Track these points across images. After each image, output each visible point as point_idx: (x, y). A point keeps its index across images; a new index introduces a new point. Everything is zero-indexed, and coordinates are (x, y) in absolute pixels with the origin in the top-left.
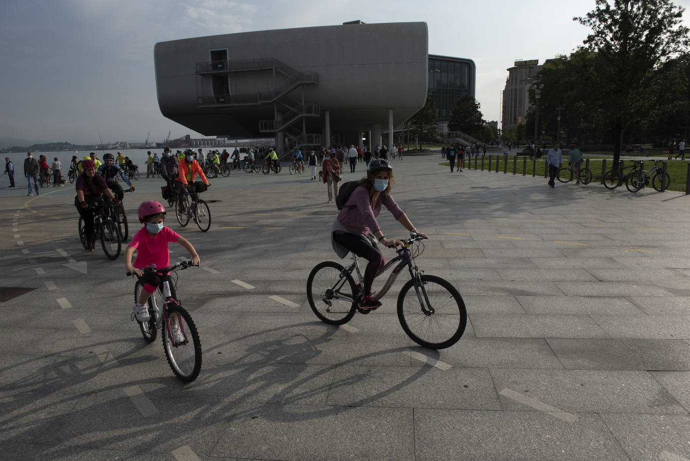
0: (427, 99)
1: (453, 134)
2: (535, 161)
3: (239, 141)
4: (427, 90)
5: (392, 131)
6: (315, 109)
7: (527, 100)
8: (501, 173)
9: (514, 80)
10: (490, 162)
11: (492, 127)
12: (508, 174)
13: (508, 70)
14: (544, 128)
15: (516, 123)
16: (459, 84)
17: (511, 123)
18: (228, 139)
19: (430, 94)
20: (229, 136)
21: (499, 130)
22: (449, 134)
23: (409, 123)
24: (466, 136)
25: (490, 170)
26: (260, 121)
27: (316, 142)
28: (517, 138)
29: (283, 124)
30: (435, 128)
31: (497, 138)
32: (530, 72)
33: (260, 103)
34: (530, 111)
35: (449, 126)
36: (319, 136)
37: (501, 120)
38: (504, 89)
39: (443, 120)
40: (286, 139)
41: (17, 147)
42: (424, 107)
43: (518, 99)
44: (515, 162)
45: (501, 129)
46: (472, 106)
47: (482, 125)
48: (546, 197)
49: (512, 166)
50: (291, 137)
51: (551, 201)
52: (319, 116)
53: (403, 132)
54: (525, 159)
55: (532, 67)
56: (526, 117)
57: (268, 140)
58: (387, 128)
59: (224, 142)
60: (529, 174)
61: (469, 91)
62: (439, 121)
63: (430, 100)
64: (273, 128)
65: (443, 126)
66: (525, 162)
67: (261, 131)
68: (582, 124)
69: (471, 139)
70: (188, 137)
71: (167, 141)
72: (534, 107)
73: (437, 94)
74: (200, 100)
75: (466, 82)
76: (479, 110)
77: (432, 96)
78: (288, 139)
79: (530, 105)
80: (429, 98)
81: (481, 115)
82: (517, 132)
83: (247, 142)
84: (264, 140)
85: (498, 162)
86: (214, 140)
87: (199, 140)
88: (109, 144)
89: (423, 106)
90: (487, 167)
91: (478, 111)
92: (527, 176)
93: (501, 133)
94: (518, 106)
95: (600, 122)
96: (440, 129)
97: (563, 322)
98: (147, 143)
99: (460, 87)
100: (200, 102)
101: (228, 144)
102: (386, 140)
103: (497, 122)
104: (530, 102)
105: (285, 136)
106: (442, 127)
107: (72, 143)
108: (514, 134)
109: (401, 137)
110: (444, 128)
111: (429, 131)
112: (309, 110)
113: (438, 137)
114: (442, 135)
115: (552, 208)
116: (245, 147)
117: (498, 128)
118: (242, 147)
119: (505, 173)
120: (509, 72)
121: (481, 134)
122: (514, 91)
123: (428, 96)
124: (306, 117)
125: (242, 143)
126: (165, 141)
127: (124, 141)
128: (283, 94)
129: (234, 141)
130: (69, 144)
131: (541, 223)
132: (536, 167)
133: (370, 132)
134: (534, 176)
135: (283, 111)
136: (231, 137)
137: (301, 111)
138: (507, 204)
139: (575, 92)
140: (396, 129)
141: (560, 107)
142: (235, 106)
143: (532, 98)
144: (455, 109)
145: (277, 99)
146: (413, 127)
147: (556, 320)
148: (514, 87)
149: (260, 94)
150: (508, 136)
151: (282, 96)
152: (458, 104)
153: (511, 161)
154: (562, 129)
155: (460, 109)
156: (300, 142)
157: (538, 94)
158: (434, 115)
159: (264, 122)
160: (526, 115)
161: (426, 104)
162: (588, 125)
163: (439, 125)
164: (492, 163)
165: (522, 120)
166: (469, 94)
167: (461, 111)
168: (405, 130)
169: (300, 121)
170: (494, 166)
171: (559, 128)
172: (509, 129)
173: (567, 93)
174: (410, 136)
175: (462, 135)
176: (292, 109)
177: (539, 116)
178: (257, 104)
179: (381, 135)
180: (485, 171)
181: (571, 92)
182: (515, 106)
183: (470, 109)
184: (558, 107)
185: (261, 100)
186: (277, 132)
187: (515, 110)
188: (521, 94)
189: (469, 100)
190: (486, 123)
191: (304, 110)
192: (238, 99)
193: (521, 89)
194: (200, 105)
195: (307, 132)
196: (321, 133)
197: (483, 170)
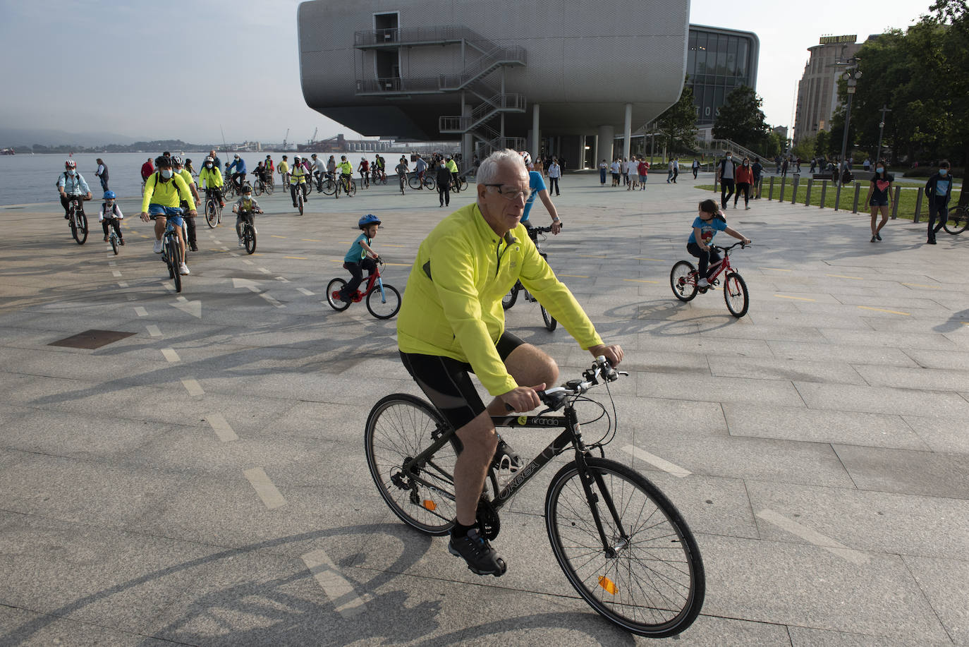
0: (684, 91)
1: (719, 143)
2: (839, 189)
3: (411, 145)
4: (684, 77)
5: (628, 136)
6: (519, 103)
7: (835, 96)
8: (787, 204)
9: (817, 66)
10: (771, 186)
11: (778, 134)
12: (797, 204)
13: (809, 49)
14: (859, 139)
15: (815, 130)
16: (732, 69)
17: (808, 129)
18: (396, 141)
19: (689, 83)
20: (396, 137)
21: (790, 140)
22: (713, 144)
23: (655, 126)
24: (739, 147)
25: (770, 199)
26: (441, 117)
29: (473, 122)
30: (692, 134)
31: (785, 152)
32: (842, 53)
33: (441, 90)
34: (837, 113)
35: (714, 131)
36: (522, 141)
37: (794, 126)
38: (801, 79)
39: (705, 123)
40: (477, 143)
41: (114, 146)
42: (679, 102)
43: (821, 95)
44: (809, 188)
45: (792, 138)
46: (750, 102)
47: (764, 132)
48: (850, 242)
49: (804, 193)
50: (483, 141)
52: (524, 111)
53: (645, 138)
54: (825, 184)
55: (845, 47)
56: (831, 122)
57: (451, 144)
58: (622, 132)
59: (390, 146)
60: (830, 206)
61: (748, 79)
62: (699, 123)
63: (688, 92)
64: (458, 128)
65: (705, 131)
66: (824, 189)
67: (441, 132)
68: (917, 135)
69: (746, 151)
70: (341, 137)
71: (312, 143)
72: (845, 106)
73: (699, 84)
74: (358, 85)
75: (744, 67)
76: (760, 108)
77: (691, 87)
78: (480, 144)
79: (839, 104)
80: (687, 89)
81: (763, 116)
82: (817, 144)
83: (421, 147)
84: (445, 144)
85: (783, 186)
86: (376, 142)
87: (356, 142)
88: (235, 145)
89: (677, 101)
90: (767, 193)
91: (758, 111)
92: (826, 209)
93: (792, 144)
94: (820, 104)
95: (945, 133)
96: (701, 136)
97: (860, 423)
98: (285, 144)
99: (734, 74)
100: (359, 88)
101: (395, 149)
102: (619, 150)
103: (786, 129)
104: (839, 99)
105: (475, 139)
106: (703, 133)
107: (186, 143)
108: (811, 147)
109: (642, 147)
110: (706, 133)
111: (683, 138)
112: (511, 103)
113: (697, 148)
114: (702, 144)
115: (862, 258)
117: (788, 137)
118: (415, 154)
119: (793, 203)
120: (810, 52)
121: (760, 145)
122: (815, 82)
123: (685, 85)
124: (505, 112)
125: (415, 148)
126: (310, 142)
127: (254, 141)
128: (474, 78)
129: (403, 145)
130: (183, 143)
131: (840, 278)
132: (840, 196)
133: (597, 136)
134: (836, 210)
135: (474, 103)
136: (400, 138)
137: (499, 103)
138: (792, 248)
139: (910, 85)
140: (636, 133)
141: (885, 108)
142: (407, 95)
143: (843, 93)
144: (725, 107)
145: (466, 86)
146: (660, 132)
147: (850, 419)
148: (816, 76)
149: (442, 79)
150: (801, 149)
151: (473, 81)
152: (729, 99)
153: (803, 187)
154: (885, 142)
155: (732, 106)
156: (494, 148)
157: (851, 86)
158: (693, 114)
159: (446, 118)
160: (831, 119)
161: (681, 98)
162: (927, 137)
163: (700, 130)
164: (774, 188)
165: (824, 126)
166: (747, 85)
167: (733, 109)
168: (648, 135)
169: (497, 118)
170: (777, 193)
171: (881, 140)
172: (805, 139)
173: (898, 87)
174: (656, 145)
175: (732, 146)
176: (486, 101)
177: (851, 121)
178: (438, 92)
179: (613, 141)
180: (764, 200)
181: (904, 85)
182: (816, 105)
183: (747, 108)
184: (883, 108)
185: (442, 86)
186: (464, 133)
187: (816, 111)
188: (826, 86)
189: (746, 93)
190: (770, 129)
191: (504, 102)
192: (411, 85)
193: (827, 79)
194: (358, 91)
195: (505, 135)
196: (526, 136)
197: (760, 198)
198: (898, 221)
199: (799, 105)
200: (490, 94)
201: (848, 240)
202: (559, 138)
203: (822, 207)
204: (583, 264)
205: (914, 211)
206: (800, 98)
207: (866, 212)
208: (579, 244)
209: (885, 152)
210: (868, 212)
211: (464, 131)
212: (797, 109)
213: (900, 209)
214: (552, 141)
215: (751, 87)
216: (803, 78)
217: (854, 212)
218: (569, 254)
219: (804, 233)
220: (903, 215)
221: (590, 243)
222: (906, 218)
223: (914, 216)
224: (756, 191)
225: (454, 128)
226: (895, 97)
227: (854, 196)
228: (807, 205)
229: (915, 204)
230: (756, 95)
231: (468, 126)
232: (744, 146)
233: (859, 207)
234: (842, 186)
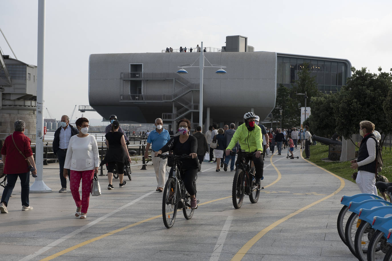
26: (163, 114)
29: (178, 116)
33: (163, 101)
64: (171, 118)
74: (121, 97)
112: (196, 108)
124: (193, 112)
142: (146, 102)
145: (175, 100)
149: (164, 96)
151: (179, 98)
176: (185, 106)
178: (161, 102)
185: (164, 99)
191: (193, 107)
192: (148, 98)
194: (121, 100)
195: (193, 122)
200: (186, 103)
211: (173, 120)
225: (169, 118)
231: (176, 118)
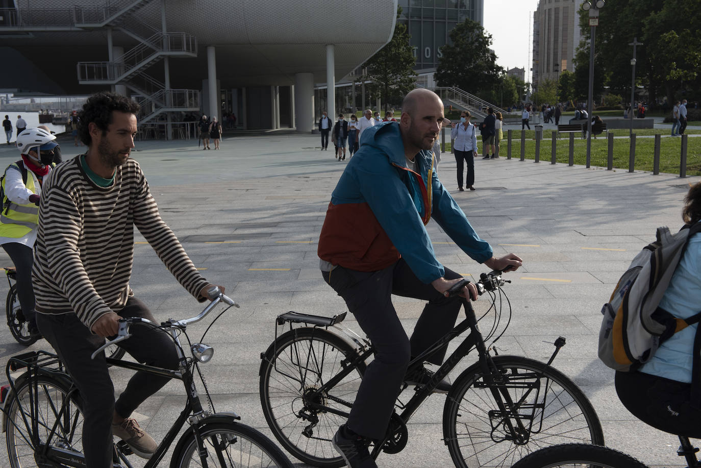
0: (397, 27)
2: (589, 141)
3: (38, 100)
4: (396, 11)
5: (332, 86)
6: (188, 44)
7: (577, 29)
8: (529, 162)
10: (510, 142)
11: (514, 78)
12: (542, 163)
14: (608, 79)
15: (557, 71)
17: (548, 71)
18: (15, 96)
19: (403, 18)
20: (16, 90)
21: (528, 84)
24: (468, 96)
25: (509, 158)
26: (79, 64)
27: (191, 105)
28: (559, 98)
29: (126, 70)
30: (411, 81)
33: (77, 27)
34: (581, 49)
35: (436, 77)
36: (195, 94)
37: (531, 67)
38: (536, 10)
39: (426, 67)
42: (391, 43)
43: (561, 28)
44: (554, 143)
45: (531, 81)
46: (476, 40)
48: (607, 205)
49: (549, 148)
50: (142, 94)
51: (615, 212)
52: (195, 55)
53: (353, 88)
54: (572, 136)
56: (574, 61)
58: (325, 80)
59: (7, 102)
60: (580, 163)
61: (473, 12)
62: (419, 67)
63: (402, 29)
64: (105, 78)
65: (426, 77)
66: (572, 142)
67: (81, 83)
68: (674, 72)
69: (476, 100)
72: (589, 41)
73: (415, 19)
76: (490, 47)
77: (406, 22)
79: (583, 39)
80: (401, 26)
81: (494, 57)
82: (560, 88)
83: (54, 104)
85: (523, 141)
89: (390, 40)
90: (505, 151)
91: (488, 50)
92: (576, 167)
93: (531, 89)
94: (560, 40)
97: (638, 434)
101: (15, 106)
102: (322, 103)
103: (523, 71)
104: (582, 32)
106: (424, 80)
108: (554, 91)
109: (350, 98)
111: (400, 86)
112: (176, 45)
115: (619, 225)
116: (50, 112)
117: (526, 81)
118: (45, 113)
119: (537, 161)
121: (494, 92)
122: (553, 13)
123: (398, 21)
124: (170, 57)
125: (45, 104)
128: (121, 13)
129: (27, 101)
131: (599, 252)
133: (293, 86)
134: (588, 167)
135: (126, 45)
136: (21, 91)
137: (160, 44)
138: (540, 218)
139: (663, 13)
140: (341, 81)
141: (635, 41)
142: (27, 33)
143: (585, 26)
144: (448, 46)
145: (113, 21)
146: (371, 80)
147: (625, 430)
148: (553, 5)
149: (78, 11)
150: (542, 95)
151: (122, 16)
152: (453, 36)
153: (546, 140)
154: (640, 82)
155: (457, 46)
156: (158, 104)
157: (594, 18)
158: (409, 56)
159: (86, 64)
160: (575, 57)
161: (394, 37)
162: (686, 74)
163: (420, 75)
164: (512, 143)
165: (567, 66)
166: (473, 18)
167: (458, 49)
168: (356, 84)
169: (159, 64)
170: (516, 150)
171: (633, 81)
172: (545, 82)
173: (650, 15)
174: (367, 96)
175: (460, 94)
176: (143, 41)
177: (599, 58)
178: (73, 29)
179: (313, 93)
180: (502, 159)
181: (656, 13)
182: (556, 41)
183: (474, 47)
184: (632, 42)
185: (79, 20)
186: (114, 85)
187: (556, 49)
188: (566, 18)
189: (472, 29)
190: (504, 72)
191: (166, 43)
192: (33, 18)
193: (566, 9)
195: (172, 86)
196: (200, 89)
197: (497, 157)
198: (662, 176)
199: (536, 42)
200: (147, 33)
201: (604, 203)
202: (244, 90)
203: (571, 165)
204: (282, 253)
205: (679, 163)
206: (537, 33)
207: (622, 168)
208: (275, 226)
209: (641, 94)
210: (626, 168)
211: (114, 82)
212: (534, 47)
213: (663, 162)
214: (234, 92)
215: (478, 21)
216: (538, 9)
217: (610, 169)
218: (263, 241)
219: (551, 198)
220: (666, 169)
221: (291, 224)
222: (670, 172)
223: (679, 169)
224: (492, 148)
225: (99, 78)
226: (647, 27)
227: (607, 149)
228: (553, 163)
229: (679, 154)
230: (484, 31)
231: (119, 75)
232: (474, 93)
233: (614, 162)
234: (593, 138)
